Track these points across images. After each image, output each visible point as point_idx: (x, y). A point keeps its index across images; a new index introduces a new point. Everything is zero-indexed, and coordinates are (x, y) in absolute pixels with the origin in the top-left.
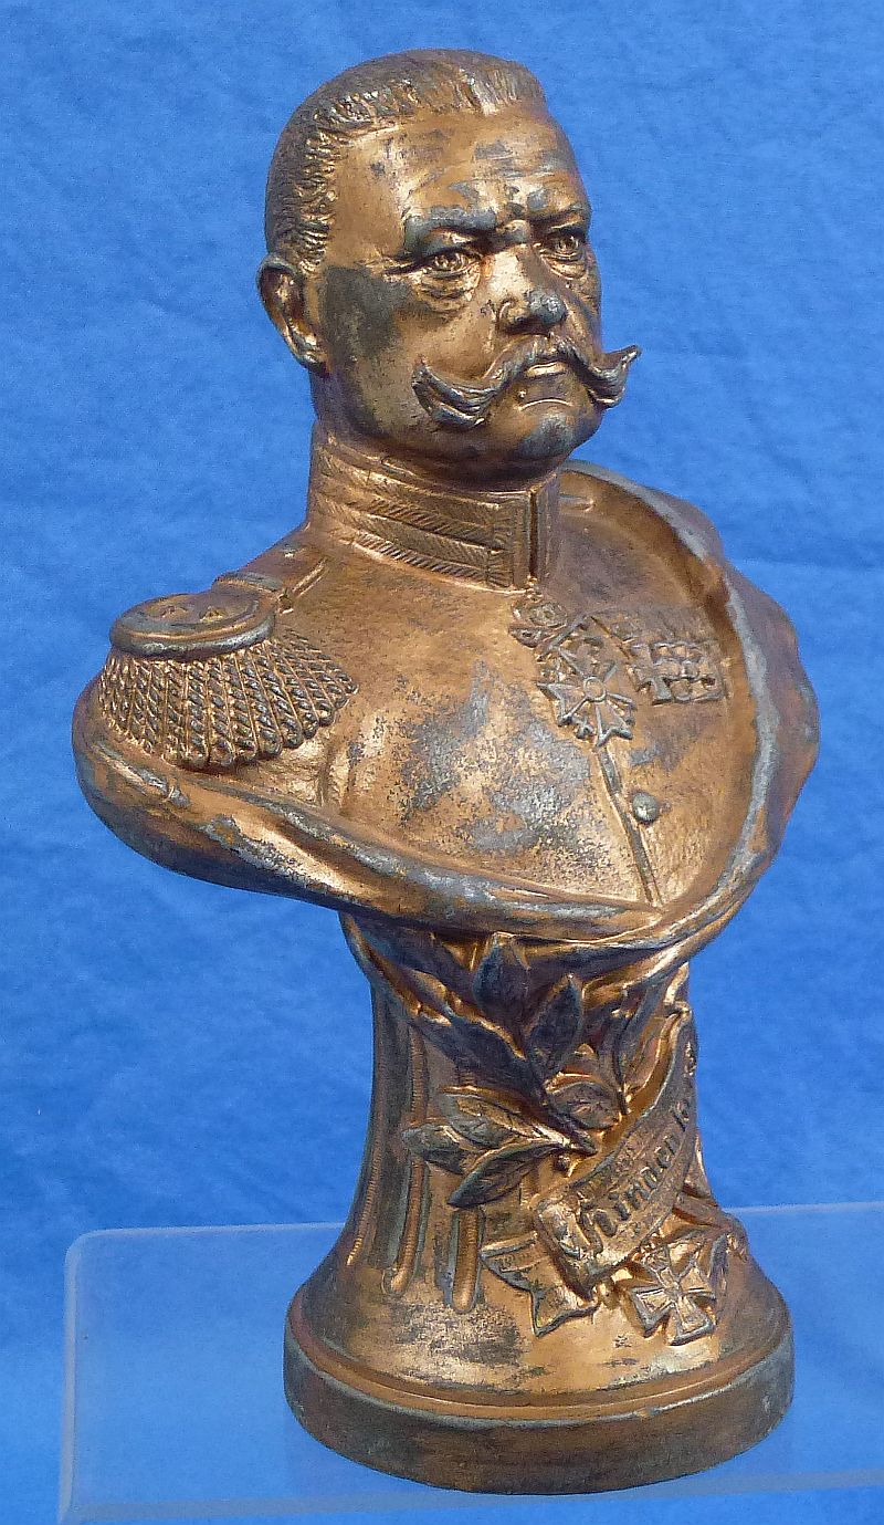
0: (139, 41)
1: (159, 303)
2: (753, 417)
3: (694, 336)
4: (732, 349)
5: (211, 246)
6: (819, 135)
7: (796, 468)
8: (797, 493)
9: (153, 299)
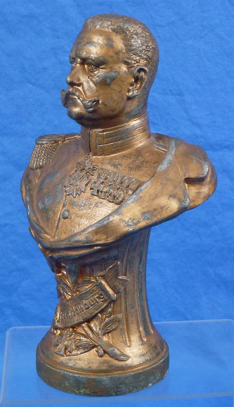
0: (25, 16)
1: (32, 84)
2: (186, 112)
3: (170, 91)
4: (181, 94)
5: (45, 69)
6: (203, 38)
7: (198, 125)
8: (198, 131)
9: (30, 82)
